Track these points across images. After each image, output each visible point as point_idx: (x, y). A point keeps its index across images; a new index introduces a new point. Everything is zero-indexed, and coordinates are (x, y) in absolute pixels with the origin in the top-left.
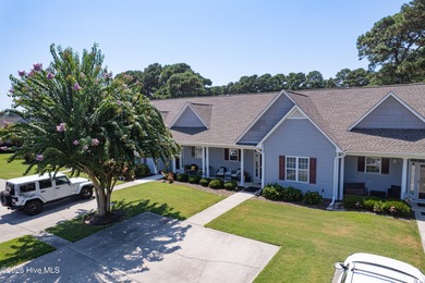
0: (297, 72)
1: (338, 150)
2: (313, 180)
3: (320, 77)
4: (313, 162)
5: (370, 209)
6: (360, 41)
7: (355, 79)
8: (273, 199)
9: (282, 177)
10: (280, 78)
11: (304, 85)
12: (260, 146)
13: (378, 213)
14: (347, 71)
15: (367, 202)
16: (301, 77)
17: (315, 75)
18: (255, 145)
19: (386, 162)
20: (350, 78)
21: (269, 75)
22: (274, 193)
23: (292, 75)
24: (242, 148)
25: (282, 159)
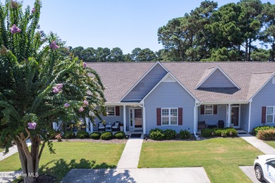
0: (103, 48)
1: (197, 102)
2: (180, 123)
3: (121, 52)
4: (181, 110)
5: (219, 135)
6: (160, 31)
7: (144, 56)
8: (160, 140)
9: (159, 123)
10: (90, 50)
11: (109, 57)
12: (142, 102)
13: (224, 137)
14: (139, 49)
15: (217, 132)
16: (107, 51)
17: (117, 50)
18: (139, 101)
19: (216, 107)
20: (142, 54)
21: (82, 48)
22: (160, 135)
23: (100, 49)
24: (125, 104)
25: (159, 110)
